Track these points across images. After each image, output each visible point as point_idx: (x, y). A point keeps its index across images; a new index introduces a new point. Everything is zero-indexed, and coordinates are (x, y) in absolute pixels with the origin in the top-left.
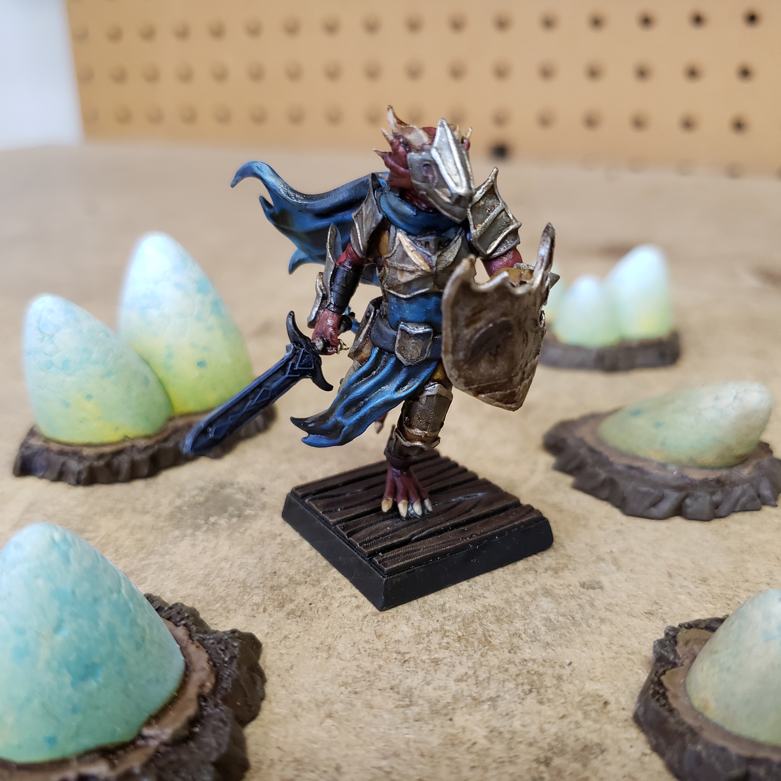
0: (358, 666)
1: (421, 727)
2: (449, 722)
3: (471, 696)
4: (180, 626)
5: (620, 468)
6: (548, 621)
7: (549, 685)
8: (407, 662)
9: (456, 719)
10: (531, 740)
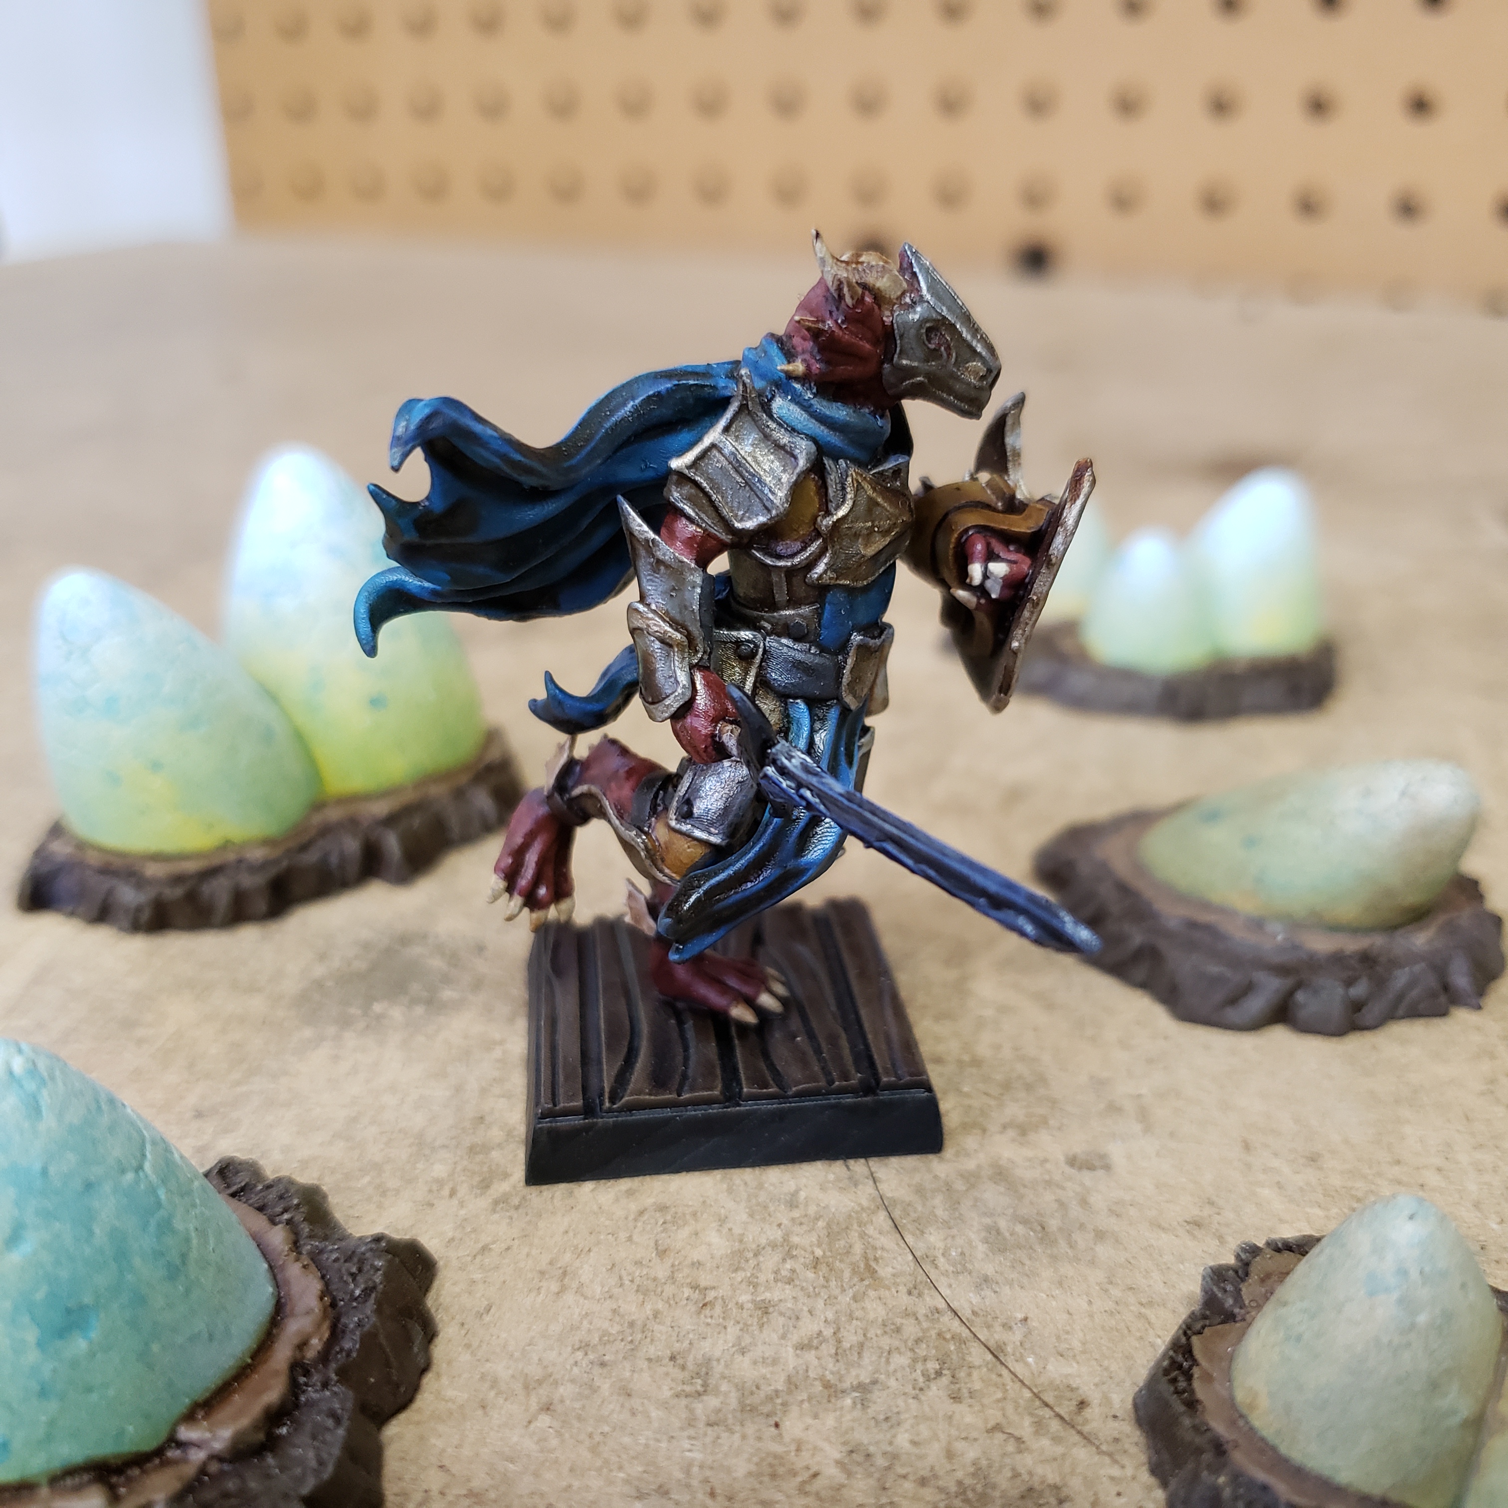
0: (614, 1311)
1: (718, 1438)
2: (773, 1429)
3: (822, 1379)
4: (280, 1222)
5: (1172, 924)
6: (994, 1232)
7: (977, 1361)
8: (709, 1307)
9: (786, 1424)
10: (926, 1473)
